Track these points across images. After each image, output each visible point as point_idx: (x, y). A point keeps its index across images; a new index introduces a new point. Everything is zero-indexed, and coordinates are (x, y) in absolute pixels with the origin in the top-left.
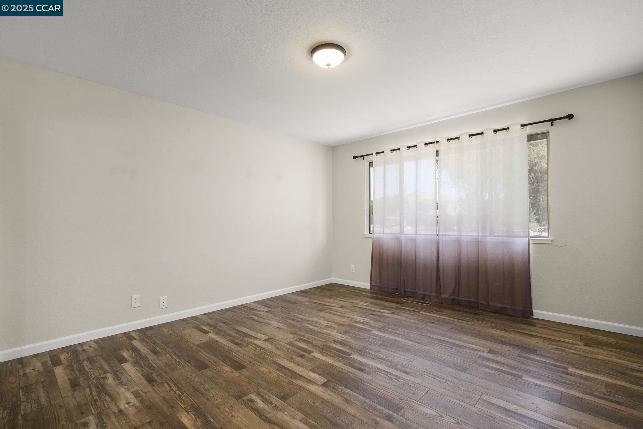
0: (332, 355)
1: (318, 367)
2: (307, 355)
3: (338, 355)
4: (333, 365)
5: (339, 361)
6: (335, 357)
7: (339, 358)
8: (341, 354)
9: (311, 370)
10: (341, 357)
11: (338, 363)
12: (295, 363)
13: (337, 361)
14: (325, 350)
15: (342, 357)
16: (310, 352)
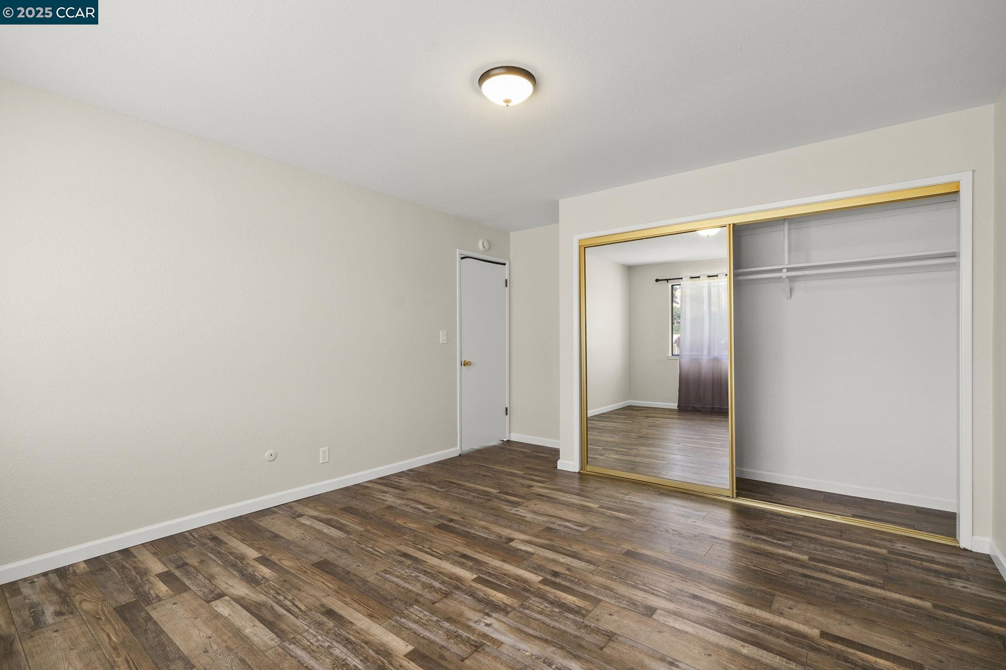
0: (507, 578)
1: (524, 558)
2: (549, 577)
3: (497, 578)
4: (504, 561)
5: (495, 568)
6: (502, 574)
7: (494, 573)
8: (492, 580)
9: (533, 554)
10: (493, 575)
11: (497, 565)
12: (559, 563)
13: (498, 567)
14: (520, 589)
15: (490, 574)
16: (545, 582)
